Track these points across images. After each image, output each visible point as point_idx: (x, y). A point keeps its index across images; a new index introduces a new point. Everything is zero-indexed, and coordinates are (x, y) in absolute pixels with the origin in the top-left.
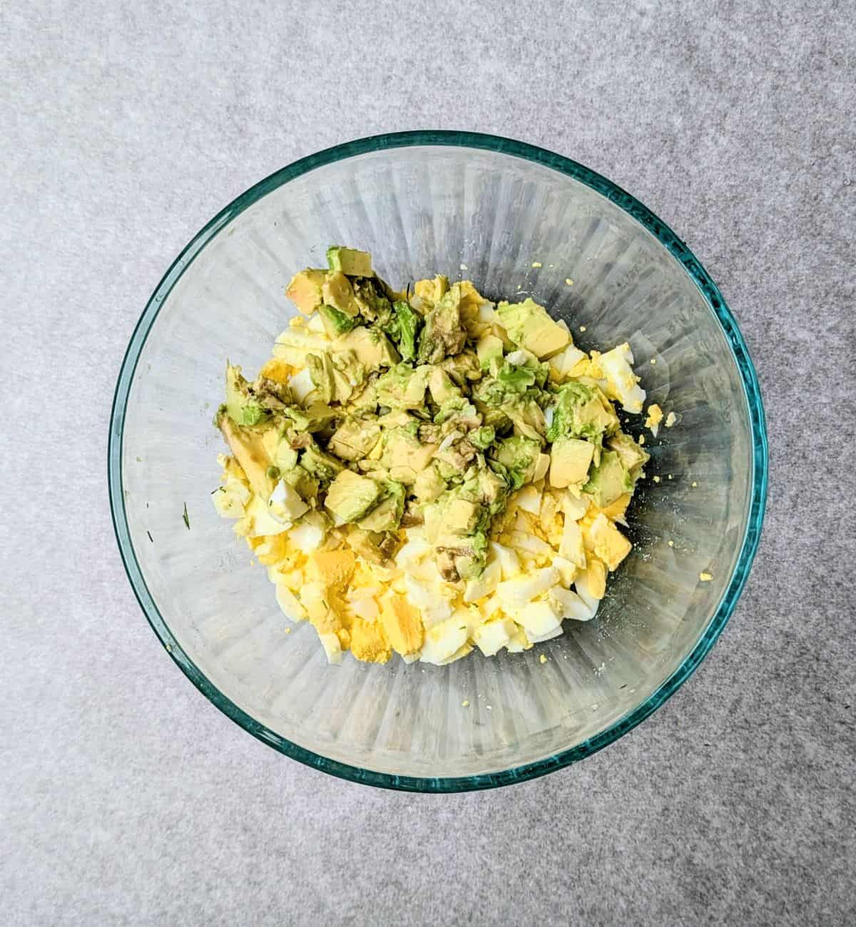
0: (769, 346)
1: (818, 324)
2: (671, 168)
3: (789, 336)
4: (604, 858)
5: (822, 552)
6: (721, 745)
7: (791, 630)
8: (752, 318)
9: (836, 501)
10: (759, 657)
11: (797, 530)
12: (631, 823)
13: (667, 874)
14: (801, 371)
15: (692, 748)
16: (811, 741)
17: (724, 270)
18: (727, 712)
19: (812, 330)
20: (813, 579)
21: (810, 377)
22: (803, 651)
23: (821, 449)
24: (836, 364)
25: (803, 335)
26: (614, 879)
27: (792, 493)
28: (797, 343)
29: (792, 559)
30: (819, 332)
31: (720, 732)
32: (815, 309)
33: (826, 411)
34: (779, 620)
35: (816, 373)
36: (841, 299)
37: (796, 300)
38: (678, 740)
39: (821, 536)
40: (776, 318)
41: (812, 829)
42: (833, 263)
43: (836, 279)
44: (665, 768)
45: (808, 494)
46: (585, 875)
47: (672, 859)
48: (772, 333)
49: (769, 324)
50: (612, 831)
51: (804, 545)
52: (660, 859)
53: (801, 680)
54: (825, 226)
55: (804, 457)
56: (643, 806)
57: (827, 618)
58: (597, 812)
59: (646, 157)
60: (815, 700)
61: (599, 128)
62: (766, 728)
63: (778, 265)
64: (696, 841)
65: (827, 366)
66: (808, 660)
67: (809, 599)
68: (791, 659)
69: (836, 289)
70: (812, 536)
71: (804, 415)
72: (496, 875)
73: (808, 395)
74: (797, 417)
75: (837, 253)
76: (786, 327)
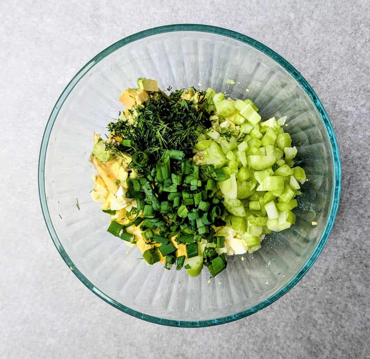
0: (336, 114)
1: (356, 104)
2: (290, 37)
3: (344, 109)
4: (273, 339)
5: (362, 203)
6: (321, 288)
7: (349, 238)
8: (328, 102)
9: (367, 181)
10: (336, 250)
11: (351, 194)
12: (283, 324)
13: (300, 345)
14: (350, 124)
15: (309, 290)
16: (359, 285)
17: (315, 81)
18: (323, 274)
19: (354, 106)
20: (358, 215)
21: (354, 127)
22: (354, 246)
23: (360, 158)
24: (365, 121)
25: (350, 109)
26: (277, 348)
27: (348, 178)
28: (348, 112)
29: (348, 207)
30: (357, 107)
31: (320, 283)
32: (355, 97)
33: (361, 142)
34: (344, 234)
35: (356, 125)
36: (366, 92)
37: (347, 93)
38: (302, 287)
39: (361, 196)
40: (338, 101)
41: (361, 322)
42: (362, 76)
43: (364, 83)
44: (297, 299)
45: (355, 178)
46: (264, 347)
47: (301, 338)
48: (336, 108)
49: (335, 104)
50: (275, 328)
51: (354, 201)
52: (296, 338)
53: (354, 259)
54: (358, 60)
55: (353, 162)
56: (288, 316)
57: (364, 232)
58: (268, 320)
59: (279, 32)
60: (360, 267)
61: (257, 19)
62: (340, 280)
63: (338, 78)
64: (312, 330)
65: (361, 122)
66: (357, 250)
67: (356, 224)
68: (350, 250)
69: (364, 88)
70: (357, 196)
71: (351, 144)
72: (226, 349)
73: (353, 135)
74: (349, 145)
75: (364, 72)
76: (343, 106)
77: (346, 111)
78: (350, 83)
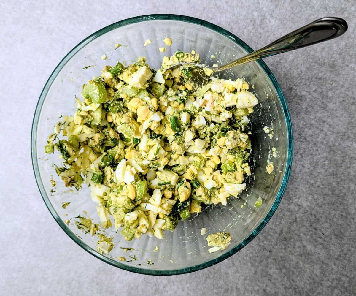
12: (243, 278)
16: (309, 245)
18: (278, 235)
19: (307, 92)
20: (309, 184)
21: (307, 109)
22: (306, 211)
23: (311, 136)
24: (316, 104)
25: (304, 93)
27: (301, 152)
30: (310, 92)
31: (275, 242)
32: (308, 83)
33: (313, 122)
35: (309, 107)
37: (301, 80)
40: (294, 87)
41: (310, 277)
43: (315, 72)
45: (307, 153)
47: (258, 290)
48: (293, 93)
49: (292, 89)
50: (236, 281)
53: (305, 222)
55: (305, 139)
56: (247, 271)
57: (314, 199)
60: (310, 230)
64: (267, 283)
65: (313, 105)
66: (308, 215)
67: (307, 192)
68: (301, 215)
71: (305, 123)
73: (306, 116)
77: (301, 95)
78: (304, 72)
